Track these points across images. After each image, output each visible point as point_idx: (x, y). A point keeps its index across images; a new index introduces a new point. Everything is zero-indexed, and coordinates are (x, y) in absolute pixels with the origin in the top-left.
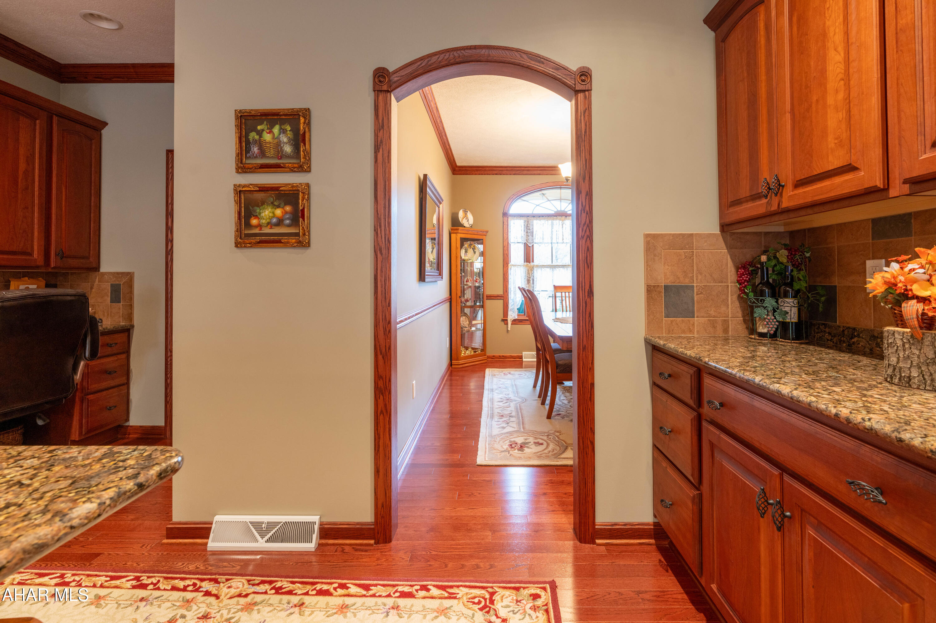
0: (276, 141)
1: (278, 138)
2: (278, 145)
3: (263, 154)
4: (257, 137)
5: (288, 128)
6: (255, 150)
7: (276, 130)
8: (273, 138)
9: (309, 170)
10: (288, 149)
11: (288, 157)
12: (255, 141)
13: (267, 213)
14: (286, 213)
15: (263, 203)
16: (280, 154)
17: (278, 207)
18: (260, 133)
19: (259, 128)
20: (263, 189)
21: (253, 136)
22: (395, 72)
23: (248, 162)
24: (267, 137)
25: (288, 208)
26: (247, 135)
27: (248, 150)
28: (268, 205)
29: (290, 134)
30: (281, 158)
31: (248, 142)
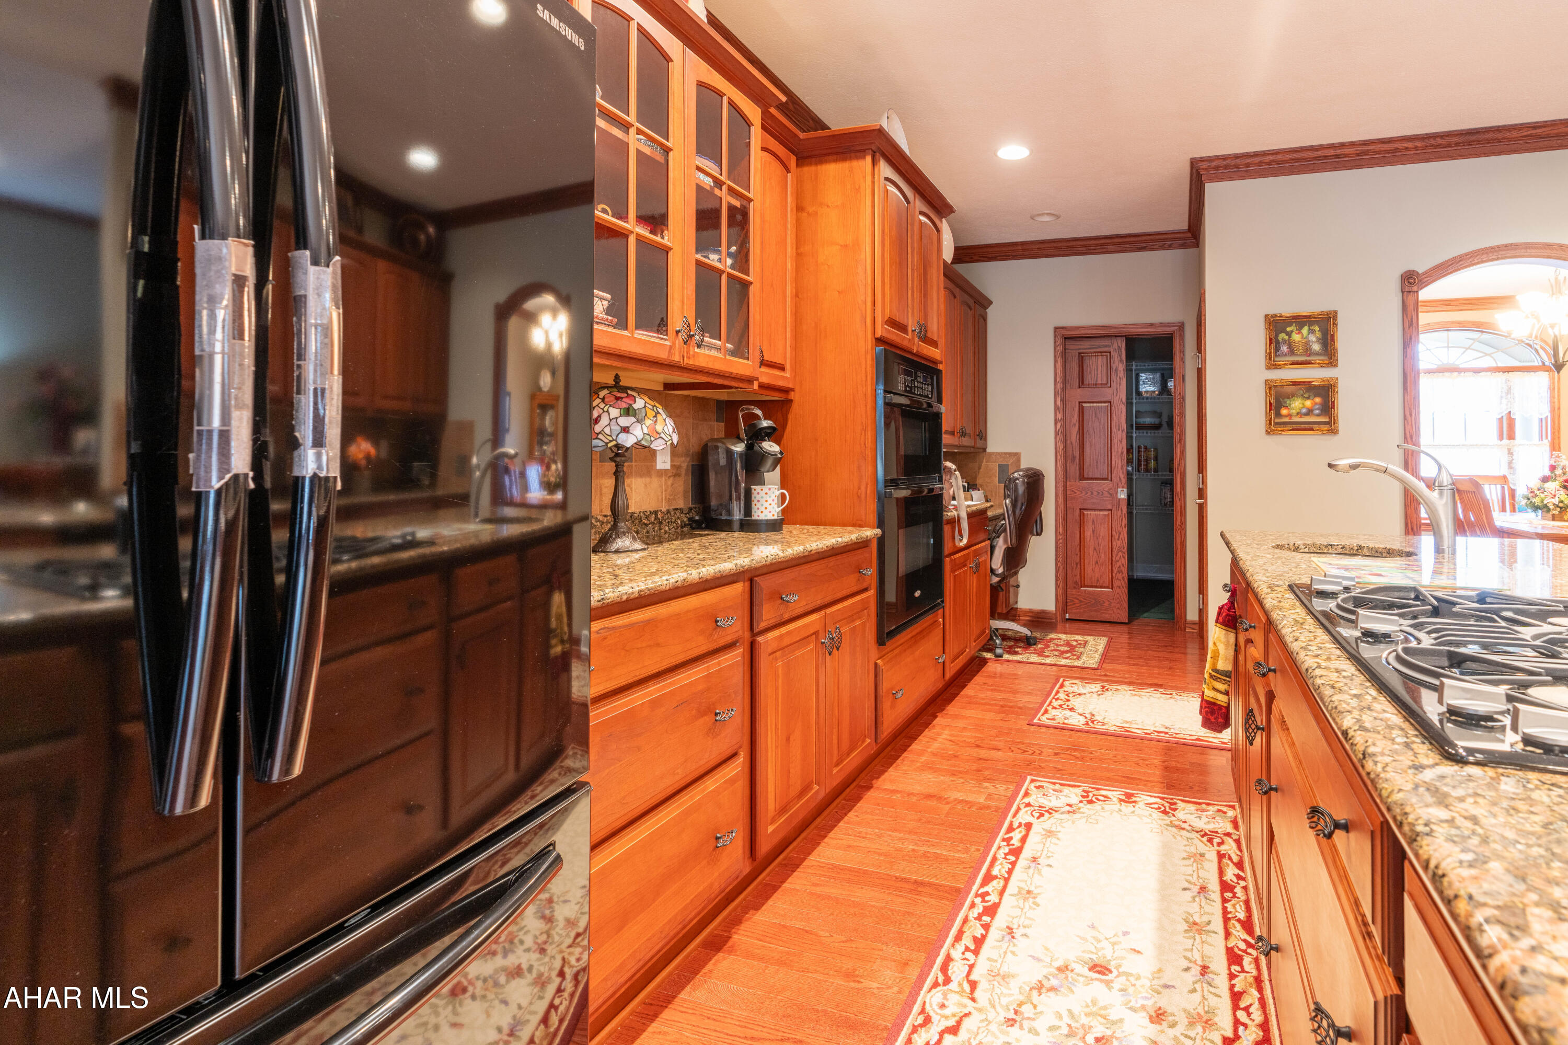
0: (1304, 341)
1: (1307, 338)
2: (1307, 344)
3: (1292, 351)
4: (1286, 338)
5: (1317, 328)
6: (1285, 348)
7: (1305, 330)
8: (1302, 338)
9: (1336, 366)
10: (1316, 347)
11: (1317, 354)
12: (1285, 342)
13: (1297, 404)
14: (1316, 404)
15: (1293, 396)
16: (1308, 352)
17: (1308, 398)
18: (1289, 334)
19: (1288, 329)
20: (1295, 383)
21: (1282, 336)
22: (1424, 274)
23: (1277, 359)
24: (1296, 337)
25: (1318, 400)
26: (1276, 336)
27: (1277, 349)
28: (1298, 397)
29: (1319, 334)
30: (1310, 355)
31: (1277, 342)
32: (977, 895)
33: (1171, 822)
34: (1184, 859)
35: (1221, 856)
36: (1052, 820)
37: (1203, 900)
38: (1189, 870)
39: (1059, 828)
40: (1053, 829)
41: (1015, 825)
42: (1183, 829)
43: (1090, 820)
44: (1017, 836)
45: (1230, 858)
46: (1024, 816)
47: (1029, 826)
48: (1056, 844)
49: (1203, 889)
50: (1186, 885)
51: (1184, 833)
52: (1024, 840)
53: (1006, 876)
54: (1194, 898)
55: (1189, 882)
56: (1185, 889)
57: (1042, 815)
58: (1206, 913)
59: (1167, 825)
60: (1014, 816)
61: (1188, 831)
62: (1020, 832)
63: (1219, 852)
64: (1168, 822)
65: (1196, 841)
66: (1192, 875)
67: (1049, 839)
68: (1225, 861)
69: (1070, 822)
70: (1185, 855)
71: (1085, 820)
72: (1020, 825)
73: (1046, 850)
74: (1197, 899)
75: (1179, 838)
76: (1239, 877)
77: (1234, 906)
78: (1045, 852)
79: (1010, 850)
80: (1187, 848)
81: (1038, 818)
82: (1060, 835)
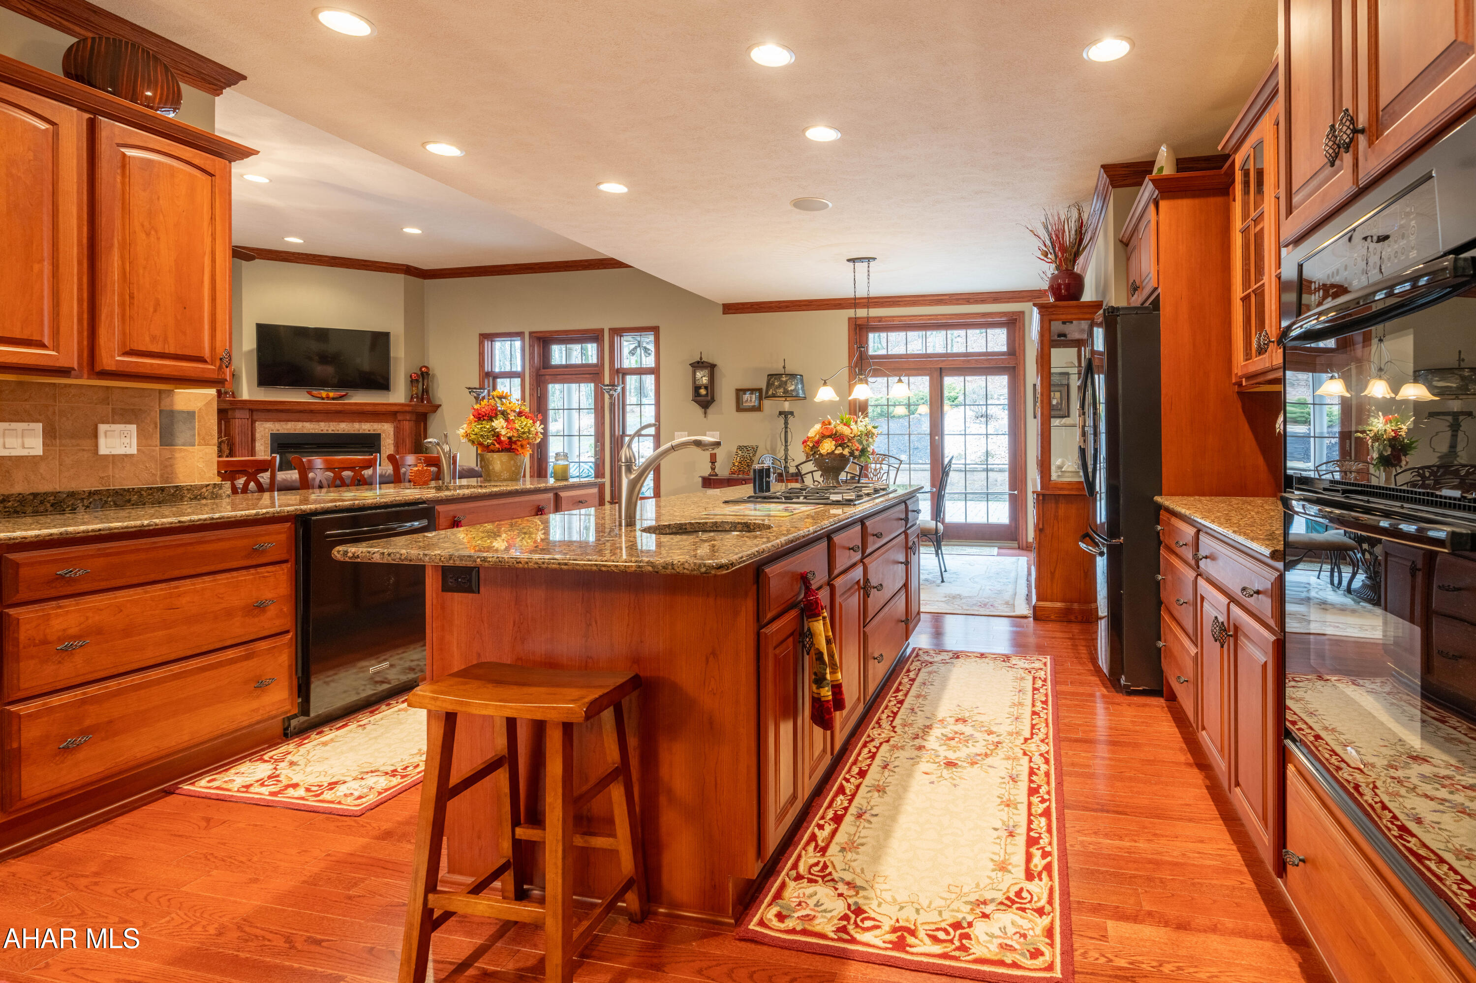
32: (1049, 800)
33: (857, 893)
34: (862, 845)
35: (824, 850)
36: (1004, 887)
37: (864, 808)
38: (864, 833)
39: (993, 875)
40: (1000, 874)
41: (1044, 875)
42: (848, 883)
43: (958, 890)
44: (1038, 862)
45: (816, 846)
46: (1039, 889)
47: (1030, 876)
48: (994, 853)
49: (859, 816)
50: (873, 819)
51: (848, 877)
52: (1029, 858)
53: (1032, 818)
54: (872, 809)
55: (870, 822)
56: (876, 815)
57: (1018, 894)
58: (867, 798)
59: (864, 889)
60: (1051, 890)
61: (842, 880)
62: (1036, 866)
63: (823, 855)
64: (862, 893)
65: (839, 866)
66: (864, 828)
67: (1002, 858)
68: (822, 844)
69: (982, 886)
70: (862, 849)
71: (965, 890)
72: (1040, 874)
73: (1003, 846)
74: (869, 808)
75: (858, 870)
76: (821, 827)
77: (842, 804)
78: (1003, 843)
79: (1038, 843)
80: (855, 856)
81: (1021, 890)
82: (991, 865)
